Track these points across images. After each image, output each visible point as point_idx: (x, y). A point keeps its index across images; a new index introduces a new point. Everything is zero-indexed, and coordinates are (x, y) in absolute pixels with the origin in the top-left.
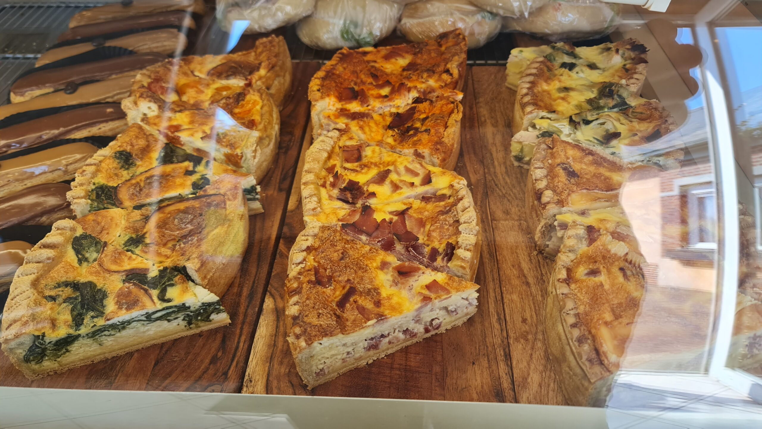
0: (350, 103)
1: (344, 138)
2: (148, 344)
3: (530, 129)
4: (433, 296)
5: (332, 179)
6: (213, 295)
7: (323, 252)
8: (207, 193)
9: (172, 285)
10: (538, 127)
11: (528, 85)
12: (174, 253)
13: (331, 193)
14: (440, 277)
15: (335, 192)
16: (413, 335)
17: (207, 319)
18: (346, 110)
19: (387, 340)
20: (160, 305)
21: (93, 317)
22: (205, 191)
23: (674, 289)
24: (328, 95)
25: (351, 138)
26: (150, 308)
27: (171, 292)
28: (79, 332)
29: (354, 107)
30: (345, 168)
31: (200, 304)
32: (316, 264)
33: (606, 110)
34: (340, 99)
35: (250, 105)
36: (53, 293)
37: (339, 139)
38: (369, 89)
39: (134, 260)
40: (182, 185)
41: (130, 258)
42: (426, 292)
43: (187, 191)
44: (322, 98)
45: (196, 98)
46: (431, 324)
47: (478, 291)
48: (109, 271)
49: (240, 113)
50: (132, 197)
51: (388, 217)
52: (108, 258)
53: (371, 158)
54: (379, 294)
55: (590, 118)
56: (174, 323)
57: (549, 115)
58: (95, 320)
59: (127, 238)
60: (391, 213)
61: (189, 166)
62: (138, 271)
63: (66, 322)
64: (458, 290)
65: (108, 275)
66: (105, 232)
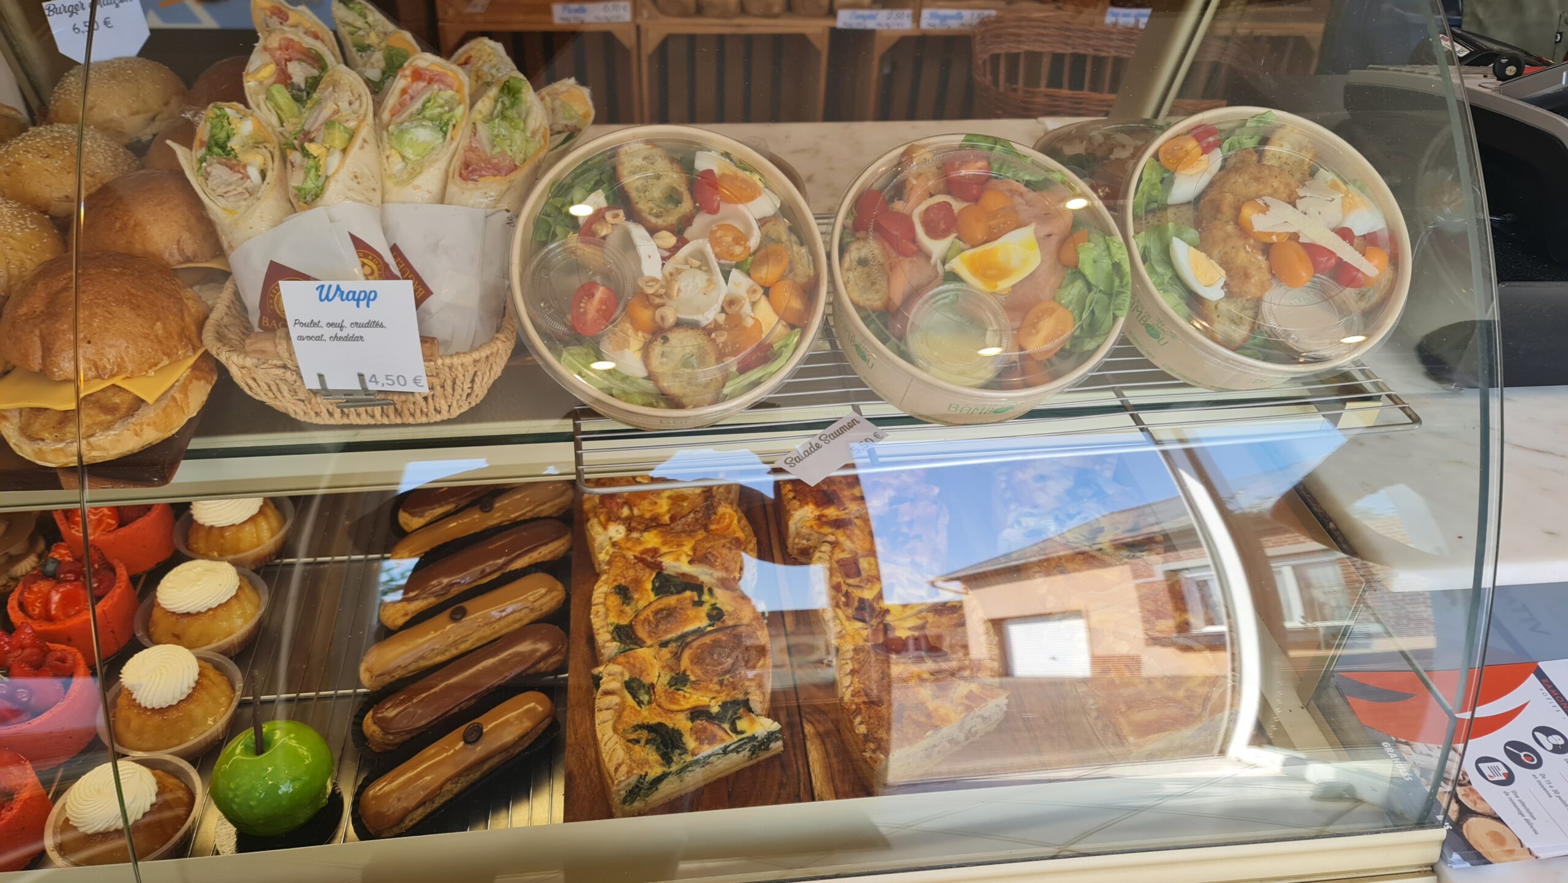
0: (827, 508)
1: (837, 551)
2: (714, 779)
3: (1016, 527)
4: (973, 705)
5: (843, 599)
6: (776, 723)
7: (865, 674)
8: (725, 625)
9: (739, 718)
10: (1024, 524)
11: (1004, 478)
12: (724, 688)
13: (847, 613)
14: (973, 687)
15: (850, 612)
16: (957, 743)
17: (767, 749)
18: (823, 516)
19: (937, 749)
20: (736, 738)
21: (680, 754)
22: (723, 622)
23: (1169, 678)
24: (807, 503)
25: (843, 551)
26: (728, 742)
27: (741, 725)
28: (671, 769)
29: (832, 512)
30: (849, 585)
31: (766, 733)
32: (862, 686)
33: (1085, 500)
34: (818, 505)
35: (727, 520)
36: (633, 736)
37: (832, 552)
38: (841, 489)
39: (689, 698)
40: (696, 617)
41: (684, 697)
42: (967, 702)
43: (704, 623)
44: (801, 506)
45: (651, 511)
46: (970, 731)
47: (1007, 698)
48: (672, 711)
49: (717, 530)
50: (651, 634)
51: (909, 633)
52: (664, 698)
53: (869, 570)
54: (926, 708)
55: (1072, 512)
56: (741, 755)
57: (1032, 511)
58: (683, 756)
59: (668, 678)
60: (910, 629)
61: (693, 596)
62: (701, 709)
63: (657, 762)
64: (993, 698)
65: (672, 715)
66: (645, 673)
